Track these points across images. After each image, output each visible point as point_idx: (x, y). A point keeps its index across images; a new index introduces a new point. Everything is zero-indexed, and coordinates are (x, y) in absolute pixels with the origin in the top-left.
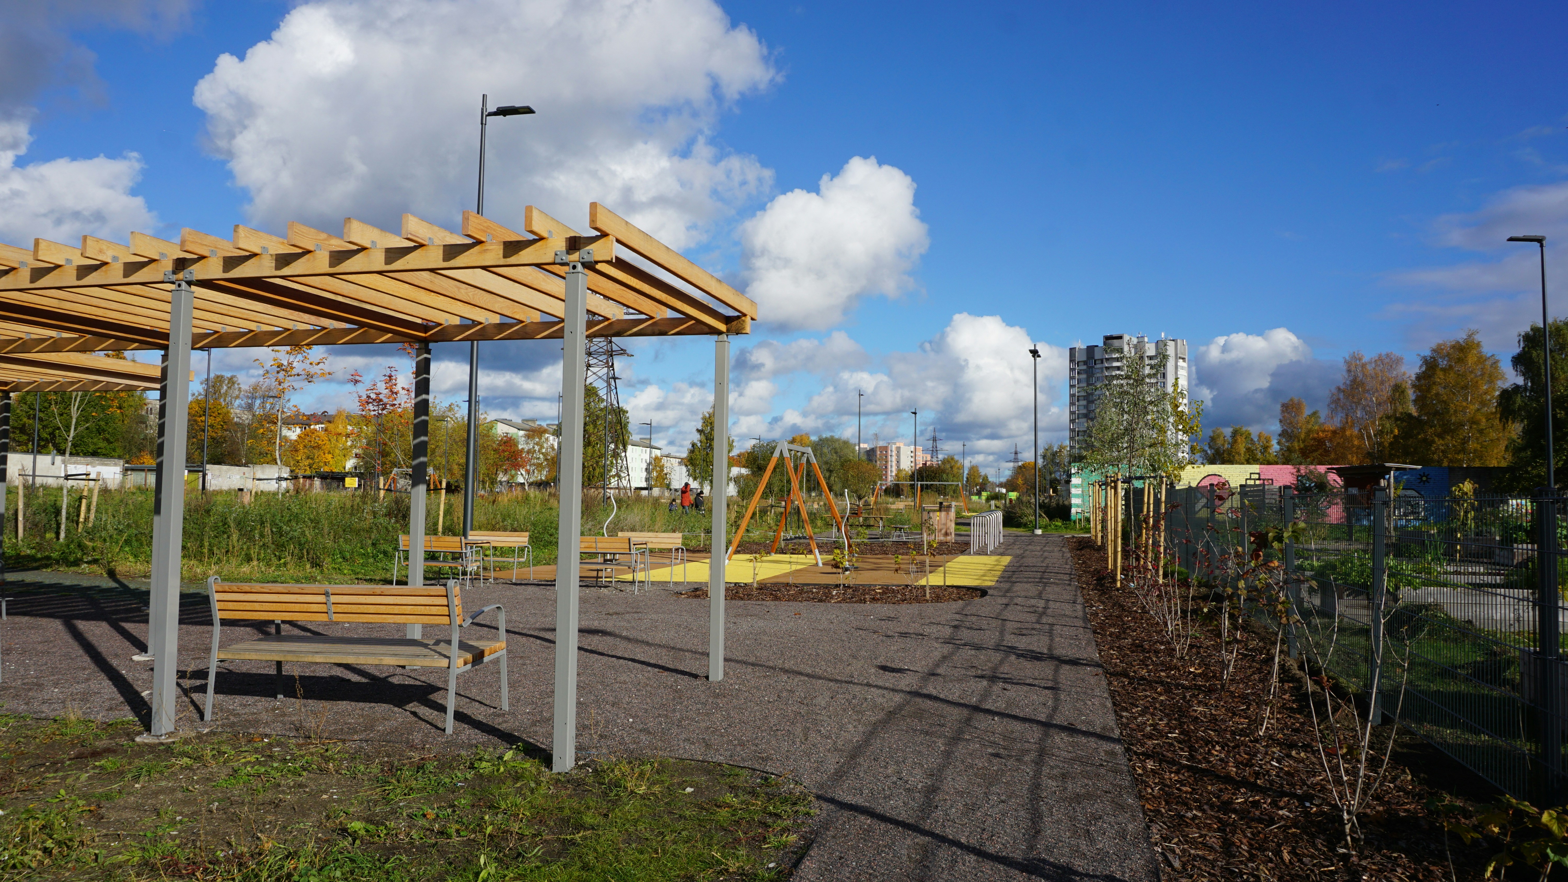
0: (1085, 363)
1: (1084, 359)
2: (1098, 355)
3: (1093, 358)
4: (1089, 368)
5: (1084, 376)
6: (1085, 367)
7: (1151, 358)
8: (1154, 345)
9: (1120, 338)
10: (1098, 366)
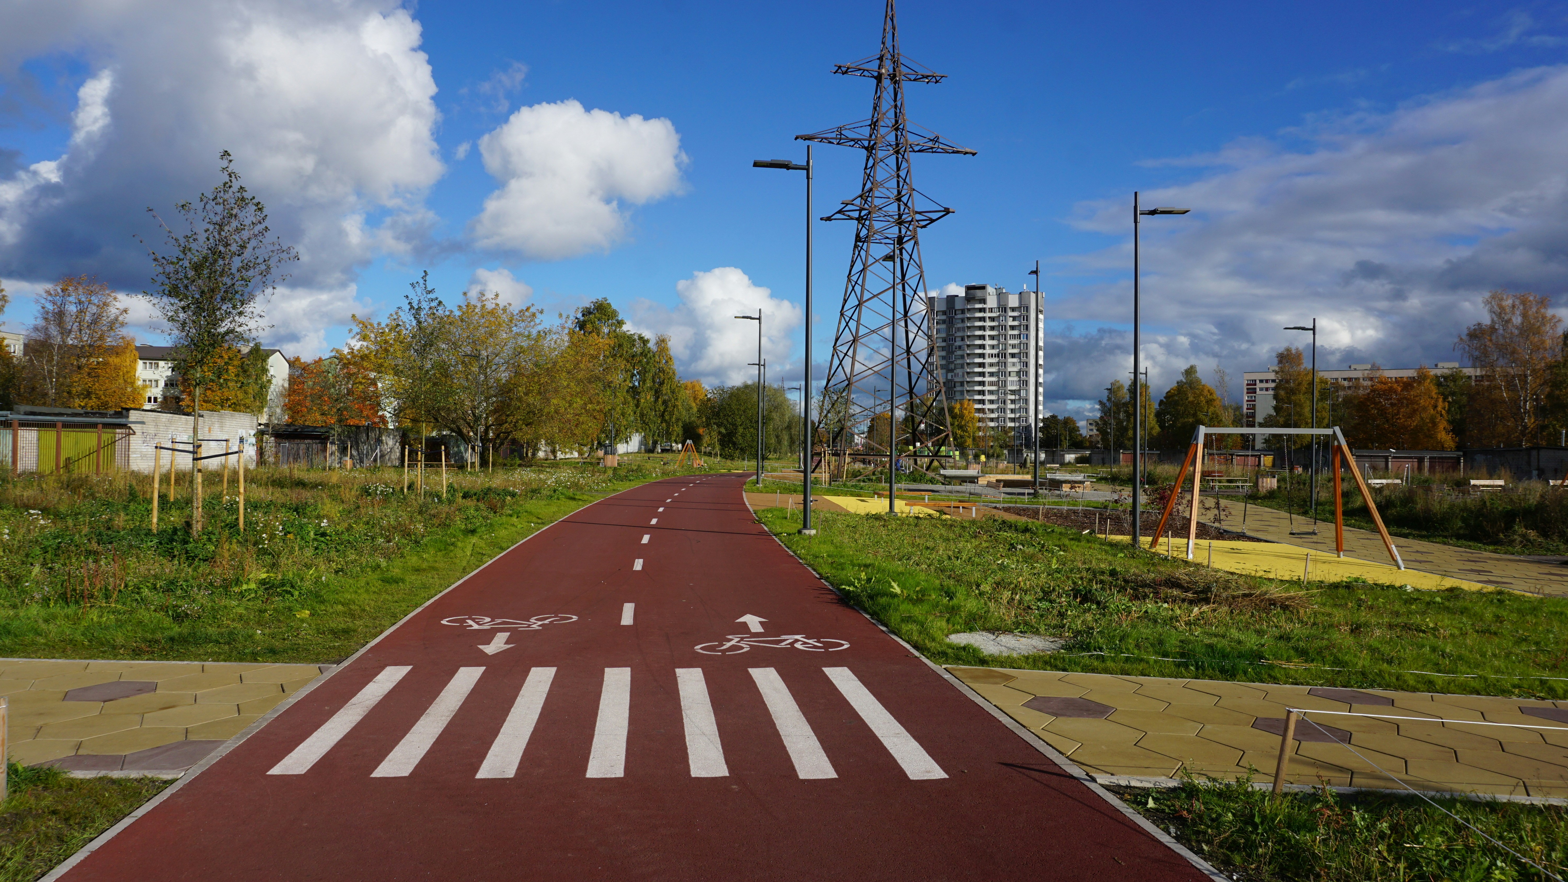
0: (944, 313)
1: (944, 309)
2: (958, 306)
3: (954, 308)
4: (950, 318)
5: (944, 326)
6: (944, 317)
7: (1013, 309)
8: (1017, 296)
9: (983, 288)
10: (960, 316)
